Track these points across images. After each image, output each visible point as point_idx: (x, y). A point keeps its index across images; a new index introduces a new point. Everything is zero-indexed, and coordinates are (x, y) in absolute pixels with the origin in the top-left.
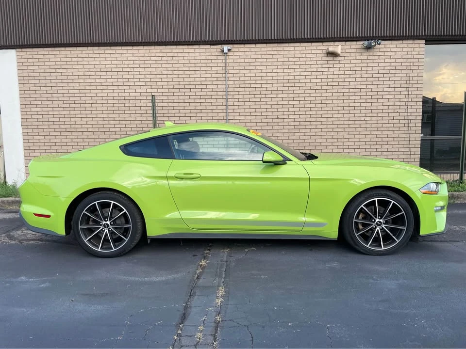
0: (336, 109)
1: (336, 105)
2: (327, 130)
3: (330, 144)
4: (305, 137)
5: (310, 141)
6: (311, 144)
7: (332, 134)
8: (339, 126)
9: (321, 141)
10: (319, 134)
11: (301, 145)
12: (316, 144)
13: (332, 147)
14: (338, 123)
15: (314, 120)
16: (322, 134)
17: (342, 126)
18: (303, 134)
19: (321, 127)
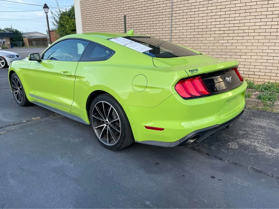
0: (259, 17)
1: (260, 13)
2: (248, 38)
3: (250, 51)
4: (227, 44)
5: (232, 47)
6: (232, 51)
7: (253, 41)
8: (261, 34)
9: (241, 48)
10: (241, 41)
11: (223, 51)
12: (236, 51)
13: (251, 54)
14: (260, 31)
15: (237, 28)
16: (243, 41)
17: (263, 34)
18: (226, 41)
19: (243, 35)
